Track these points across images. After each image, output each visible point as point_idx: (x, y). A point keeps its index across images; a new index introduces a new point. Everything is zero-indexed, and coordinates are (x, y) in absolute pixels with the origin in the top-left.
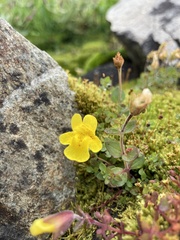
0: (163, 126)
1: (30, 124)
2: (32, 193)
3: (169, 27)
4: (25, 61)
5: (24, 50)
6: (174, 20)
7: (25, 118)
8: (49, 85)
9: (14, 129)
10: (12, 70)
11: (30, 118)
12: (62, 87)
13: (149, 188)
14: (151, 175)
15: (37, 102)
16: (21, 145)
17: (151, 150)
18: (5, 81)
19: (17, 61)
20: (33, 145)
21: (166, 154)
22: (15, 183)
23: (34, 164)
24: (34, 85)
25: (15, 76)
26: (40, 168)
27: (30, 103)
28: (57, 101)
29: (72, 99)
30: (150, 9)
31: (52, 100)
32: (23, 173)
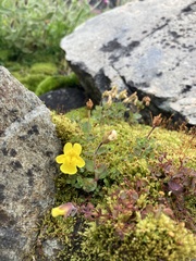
0: (117, 149)
1: (25, 149)
2: (25, 202)
3: (117, 65)
4: (20, 101)
5: (20, 92)
6: (121, 59)
7: (21, 145)
8: (39, 120)
9: (14, 153)
10: (11, 108)
11: (25, 145)
12: (47, 121)
13: (111, 190)
14: (112, 182)
15: (30, 132)
16: (18, 165)
17: (111, 166)
18: (6, 116)
19: (15, 100)
20: (26, 165)
21: (121, 168)
22: (13, 195)
23: (27, 179)
24: (28, 119)
25: (13, 112)
26: (31, 182)
27: (25, 133)
28: (44, 131)
29: (54, 129)
30: (101, 46)
31: (41, 131)
32: (19, 187)
